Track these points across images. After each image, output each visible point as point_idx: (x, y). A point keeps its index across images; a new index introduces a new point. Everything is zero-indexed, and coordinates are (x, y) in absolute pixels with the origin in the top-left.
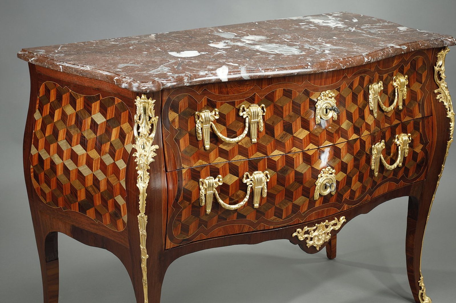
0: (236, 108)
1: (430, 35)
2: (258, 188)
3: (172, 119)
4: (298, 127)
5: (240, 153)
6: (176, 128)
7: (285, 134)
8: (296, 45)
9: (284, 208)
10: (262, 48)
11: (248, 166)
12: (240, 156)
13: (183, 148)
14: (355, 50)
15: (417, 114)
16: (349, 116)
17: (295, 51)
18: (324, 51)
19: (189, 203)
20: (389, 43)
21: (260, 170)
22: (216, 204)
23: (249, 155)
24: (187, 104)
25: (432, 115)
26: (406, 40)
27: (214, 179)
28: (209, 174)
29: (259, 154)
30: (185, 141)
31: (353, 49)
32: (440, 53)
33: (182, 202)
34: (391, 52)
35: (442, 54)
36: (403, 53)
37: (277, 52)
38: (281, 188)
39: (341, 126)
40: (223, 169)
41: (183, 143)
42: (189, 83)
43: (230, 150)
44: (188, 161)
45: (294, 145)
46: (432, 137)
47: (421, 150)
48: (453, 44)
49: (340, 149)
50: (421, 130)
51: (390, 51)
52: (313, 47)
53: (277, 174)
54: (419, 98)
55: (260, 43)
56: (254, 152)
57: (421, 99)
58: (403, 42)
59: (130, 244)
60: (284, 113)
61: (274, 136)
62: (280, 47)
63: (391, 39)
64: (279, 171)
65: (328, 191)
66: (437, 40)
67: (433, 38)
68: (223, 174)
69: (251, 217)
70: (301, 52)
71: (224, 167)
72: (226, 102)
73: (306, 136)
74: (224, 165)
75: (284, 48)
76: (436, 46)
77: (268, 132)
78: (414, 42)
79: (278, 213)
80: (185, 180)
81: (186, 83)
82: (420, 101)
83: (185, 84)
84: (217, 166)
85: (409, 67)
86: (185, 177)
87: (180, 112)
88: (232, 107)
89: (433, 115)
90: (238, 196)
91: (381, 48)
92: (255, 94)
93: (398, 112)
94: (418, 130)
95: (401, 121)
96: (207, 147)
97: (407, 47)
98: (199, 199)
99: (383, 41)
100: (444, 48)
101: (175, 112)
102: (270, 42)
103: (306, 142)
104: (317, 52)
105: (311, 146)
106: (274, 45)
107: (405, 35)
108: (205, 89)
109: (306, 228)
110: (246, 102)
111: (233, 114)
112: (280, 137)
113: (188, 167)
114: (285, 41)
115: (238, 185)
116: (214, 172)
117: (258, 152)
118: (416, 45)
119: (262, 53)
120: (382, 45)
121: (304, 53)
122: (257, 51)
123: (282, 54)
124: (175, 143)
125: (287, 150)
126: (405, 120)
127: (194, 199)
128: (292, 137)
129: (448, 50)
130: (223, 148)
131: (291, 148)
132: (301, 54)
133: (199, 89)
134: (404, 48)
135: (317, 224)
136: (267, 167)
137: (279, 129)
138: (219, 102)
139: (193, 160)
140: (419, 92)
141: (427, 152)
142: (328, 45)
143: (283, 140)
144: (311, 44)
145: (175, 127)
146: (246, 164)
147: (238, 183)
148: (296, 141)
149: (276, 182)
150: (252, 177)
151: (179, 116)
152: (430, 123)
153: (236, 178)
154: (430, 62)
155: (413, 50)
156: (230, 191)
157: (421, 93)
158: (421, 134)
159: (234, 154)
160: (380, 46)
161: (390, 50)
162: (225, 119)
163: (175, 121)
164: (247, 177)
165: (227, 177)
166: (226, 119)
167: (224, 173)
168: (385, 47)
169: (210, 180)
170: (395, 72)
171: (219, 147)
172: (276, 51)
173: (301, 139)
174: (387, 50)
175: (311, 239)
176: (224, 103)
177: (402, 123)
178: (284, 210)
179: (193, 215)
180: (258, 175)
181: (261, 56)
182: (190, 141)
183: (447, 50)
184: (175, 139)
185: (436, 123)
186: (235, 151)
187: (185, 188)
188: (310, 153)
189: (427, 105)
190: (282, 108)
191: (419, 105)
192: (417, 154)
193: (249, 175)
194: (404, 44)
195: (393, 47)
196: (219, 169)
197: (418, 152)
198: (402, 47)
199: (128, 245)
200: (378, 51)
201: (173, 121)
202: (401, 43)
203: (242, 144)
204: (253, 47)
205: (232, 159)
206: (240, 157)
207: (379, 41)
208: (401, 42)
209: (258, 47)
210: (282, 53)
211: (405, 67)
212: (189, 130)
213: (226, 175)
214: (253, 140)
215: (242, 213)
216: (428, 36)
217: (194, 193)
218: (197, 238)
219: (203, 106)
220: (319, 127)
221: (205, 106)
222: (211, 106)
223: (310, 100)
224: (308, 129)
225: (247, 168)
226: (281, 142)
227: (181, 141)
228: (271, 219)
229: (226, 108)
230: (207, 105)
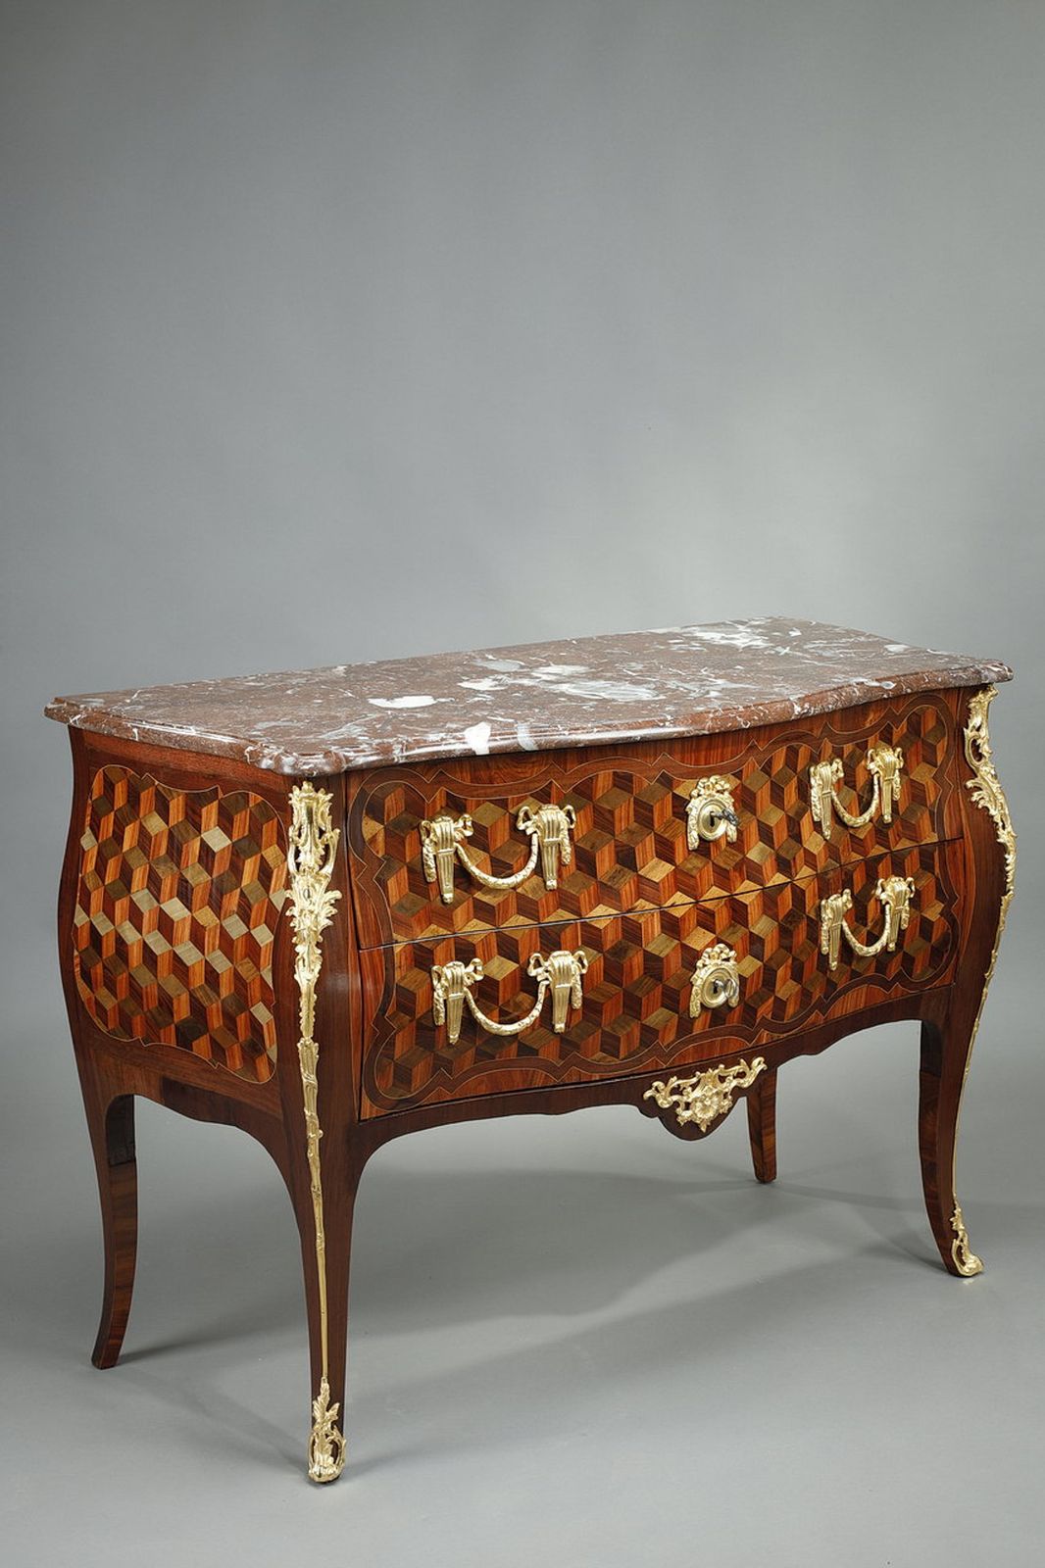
0: (510, 813)
1: (954, 660)
2: (561, 988)
3: (370, 836)
4: (649, 855)
5: (521, 911)
6: (380, 856)
7: (619, 871)
8: (649, 682)
9: (622, 1034)
10: (574, 688)
11: (539, 939)
12: (522, 917)
13: (394, 900)
14: (776, 690)
15: (927, 833)
16: (766, 835)
17: (644, 693)
18: (708, 692)
19: (409, 1018)
20: (856, 676)
21: (566, 950)
22: (469, 1023)
23: (541, 915)
24: (404, 804)
25: (963, 838)
26: (897, 671)
27: (466, 967)
28: (454, 956)
29: (562, 915)
30: (399, 884)
31: (772, 688)
32: (974, 700)
33: (394, 1017)
34: (858, 693)
35: (979, 702)
36: (885, 696)
37: (604, 695)
38: (613, 989)
39: (747, 856)
40: (483, 945)
41: (394, 888)
42: (404, 759)
43: (499, 904)
44: (404, 926)
45: (640, 895)
46: (966, 887)
47: (939, 916)
48: (1003, 679)
49: (746, 906)
51: (854, 692)
52: (686, 686)
53: (605, 958)
54: (929, 797)
55: (571, 679)
56: (551, 909)
57: (935, 801)
58: (889, 674)
59: (284, 1109)
60: (617, 824)
61: (595, 875)
62: (613, 686)
63: (863, 667)
64: (608, 951)
65: (721, 999)
66: (965, 669)
67: (957, 666)
68: (484, 956)
69: (549, 1052)
70: (657, 696)
71: (486, 942)
72: (487, 801)
73: (667, 875)
74: (485, 937)
75: (623, 688)
76: (963, 683)
77: (582, 866)
78: (912, 674)
79: (610, 1045)
80: (400, 967)
81: (398, 757)
82: (932, 805)
83: (397, 760)
84: (470, 940)
85: (905, 730)
86: (400, 963)
87: (387, 821)
88: (501, 811)
89: (965, 837)
90: (518, 1006)
91: (834, 686)
92: (551, 782)
93: (880, 828)
94: (931, 870)
95: (889, 849)
96: (448, 896)
97: (894, 685)
98: (431, 1011)
99: (844, 673)
100: (984, 687)
101: (376, 820)
102: (594, 677)
103: (667, 889)
104: (692, 694)
105: (679, 898)
106: (601, 683)
107: (895, 661)
108: (442, 772)
109: (674, 1081)
110: (531, 799)
111: (504, 826)
112: (608, 876)
113: (406, 939)
114: (628, 675)
116: (465, 953)
117: (560, 910)
118: (918, 681)
119: (571, 698)
120: (839, 679)
121: (662, 697)
122: (562, 694)
123: (613, 700)
124: (377, 888)
125: (626, 905)
126: (899, 847)
127: (420, 1010)
128: (636, 879)
129: (994, 692)
130: (482, 900)
131: (633, 901)
132: (656, 698)
134: (888, 685)
135: (698, 1073)
136: (582, 941)
137: (607, 860)
138: (472, 800)
139: (417, 926)
140: (930, 784)
141: (954, 920)
142: (719, 681)
143: (614, 883)
144: (684, 681)
145: (378, 852)
146: (534, 935)
147: (518, 979)
148: (645, 887)
149: (601, 975)
150: (547, 964)
151: (385, 828)
152: (959, 855)
153: (512, 966)
154: (952, 720)
155: (909, 691)
156: (501, 995)
157: (935, 787)
158: (937, 879)
159: (506, 912)
160: (834, 682)
161: (855, 689)
162: (486, 837)
163: (376, 840)
164: (538, 964)
165: (494, 964)
166: (489, 836)
167: (486, 955)
168: (845, 684)
169: (455, 970)
170: (871, 740)
171: (473, 898)
172: (602, 694)
173: (656, 881)
174: (848, 690)
175: (688, 1106)
176: (484, 803)
177: (891, 852)
178: (622, 1039)
180: (562, 959)
181: (569, 703)
182: (409, 884)
183: (990, 693)
184: (378, 880)
185: (972, 854)
186: (508, 906)
187: (402, 984)
188: (678, 913)
189: (950, 814)
190: (612, 812)
191: (931, 813)
192: (931, 924)
193: (541, 960)
194: (889, 679)
195: (863, 683)
196: (475, 945)
197: (933, 919)
198: (884, 684)
199: (281, 1111)
200: (826, 691)
201: (373, 839)
202: (882, 676)
203: (524, 892)
204: (554, 687)
205: (503, 924)
206: (521, 920)
207: (835, 671)
208: (882, 674)
209: (565, 688)
210: (615, 697)
211: (895, 729)
212: (408, 860)
213: (491, 958)
214: (549, 883)
215: (526, 1043)
216: (947, 662)
217: (420, 997)
218: (431, 1098)
219: (439, 808)
220: (696, 857)
221: (442, 808)
222: (456, 808)
223: (676, 797)
224: (671, 861)
225: (536, 943)
226: (610, 887)
227: (391, 883)
228: (593, 1058)
229: (489, 814)
230: (447, 805)
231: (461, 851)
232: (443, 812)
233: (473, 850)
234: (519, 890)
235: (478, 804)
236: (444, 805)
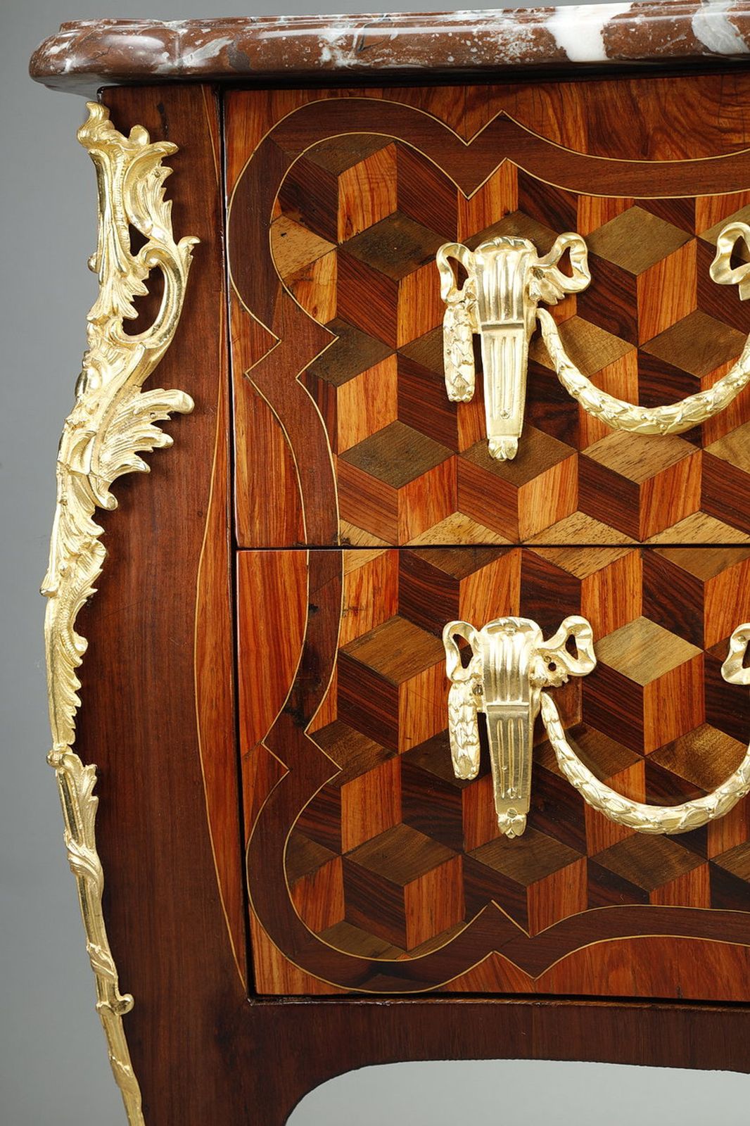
0: (699, 240)
3: (294, 268)
5: (712, 504)
6: (322, 319)
12: (713, 522)
13: (351, 436)
19: (380, 747)
24: (393, 195)
27: (546, 638)
28: (516, 601)
30: (369, 395)
33: (328, 735)
40: (604, 583)
41: (354, 407)
42: (352, 53)
43: (652, 480)
44: (381, 512)
68: (604, 615)
71: (612, 578)
72: (636, 203)
74: (613, 563)
80: (356, 610)
81: (331, 49)
83: (327, 55)
84: (568, 566)
86: (358, 598)
87: (346, 234)
88: (673, 231)
90: (699, 762)
96: (506, 443)
98: (442, 737)
101: (313, 230)
108: (502, 118)
111: (683, 274)
113: (376, 542)
115: (695, 690)
124: (304, 402)
127: (411, 735)
130: (606, 465)
133: (464, 112)
138: (590, 205)
139: (413, 511)
145: (315, 311)
147: (695, 679)
151: (342, 254)
153: (682, 651)
156: (648, 724)
159: (671, 504)
162: (632, 300)
163: (311, 280)
165: (631, 637)
166: (639, 298)
167: (611, 614)
169: (513, 641)
171: (580, 457)
176: (626, 208)
179: (421, 829)
182: (401, 401)
184: (309, 378)
186: (679, 487)
187: (358, 654)
196: (580, 581)
201: (304, 277)
203: (724, 456)
205: (659, 533)
206: (713, 529)
212: (402, 341)
213: (621, 620)
215: (739, 872)
217: (411, 697)
219: (497, 216)
221: (506, 214)
222: (544, 218)
227: (348, 396)
229: (638, 238)
230: (522, 208)
231: (550, 328)
232: (511, 227)
233: (595, 337)
234: (714, 449)
235: (610, 212)
236: (512, 206)
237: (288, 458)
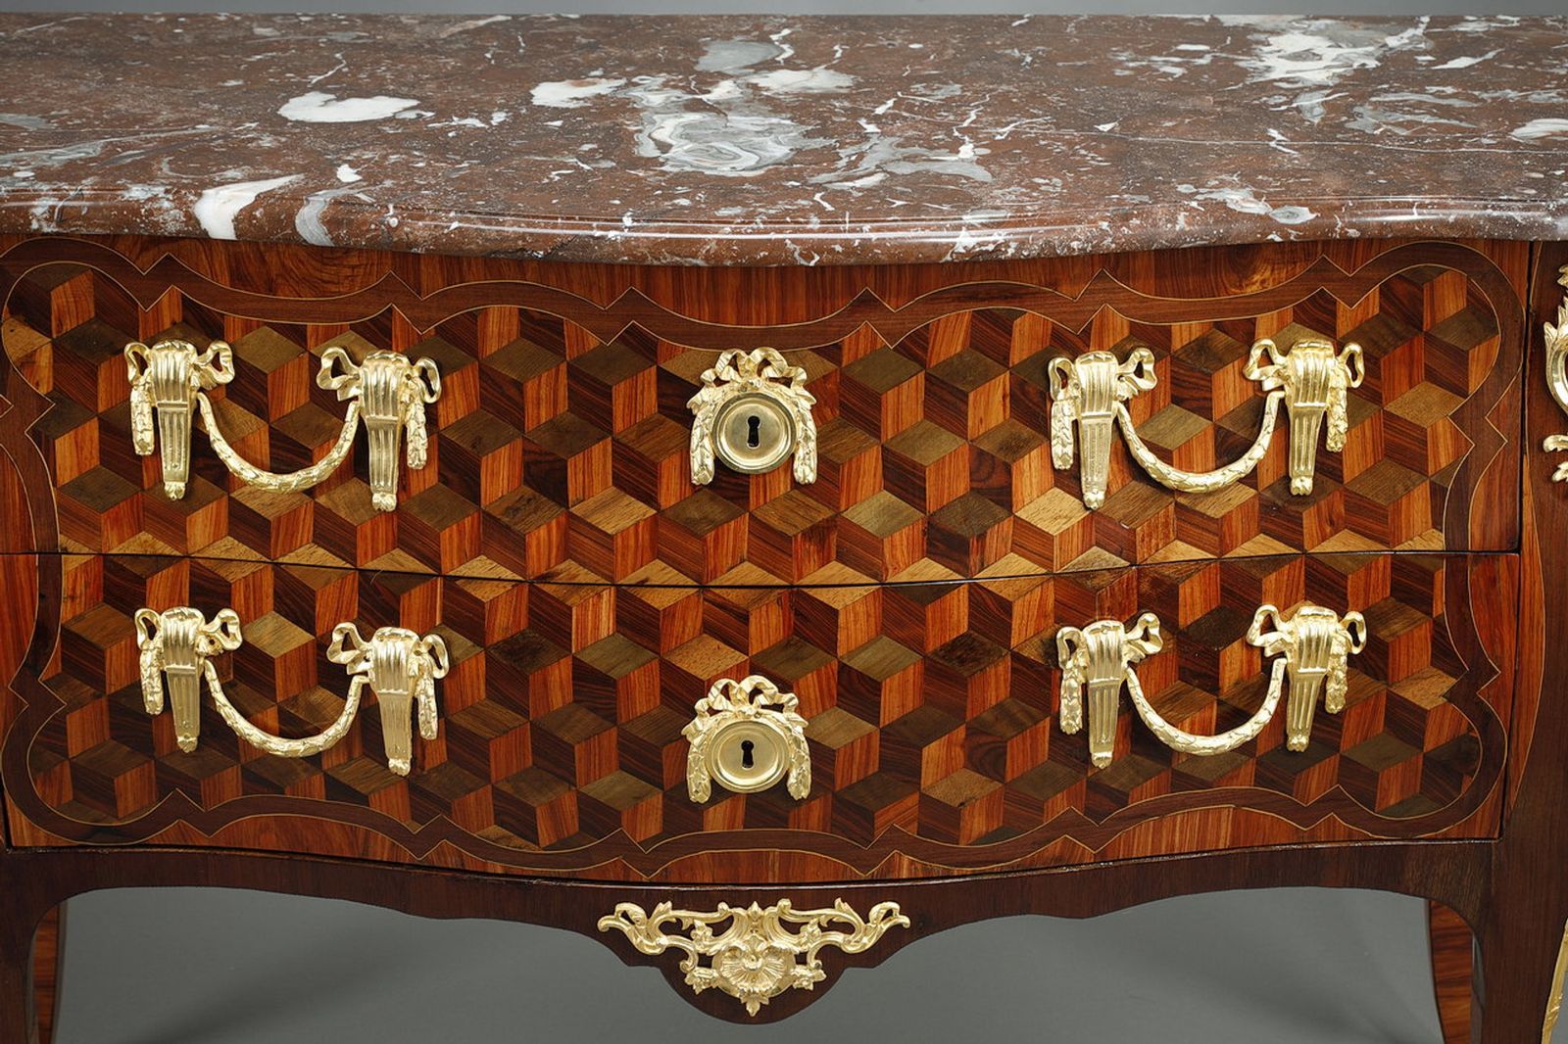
0: (310, 354)
2: (392, 698)
3: (21, 354)
4: (597, 481)
5: (320, 539)
6: (42, 391)
7: (530, 500)
9: (539, 803)
11: (356, 598)
12: (321, 551)
13: (66, 475)
15: (1418, 528)
16: (905, 479)
18: (864, 176)
19: (93, 690)
21: (409, 627)
22: (212, 724)
23: (360, 552)
24: (92, 306)
25: (1518, 550)
27: (207, 622)
28: (186, 595)
29: (402, 560)
30: (79, 447)
33: (55, 682)
34: (1182, 225)
38: (507, 716)
39: (848, 515)
40: (247, 586)
41: (67, 454)
42: (54, 224)
43: (279, 519)
44: (89, 529)
45: (567, 552)
46: (1519, 654)
47: (1442, 701)
49: (835, 612)
50: (1439, 608)
51: (1174, 220)
53: (489, 659)
54: (1436, 456)
56: (381, 547)
57: (1452, 466)
60: (530, 409)
61: (475, 496)
64: (496, 646)
65: (762, 777)
68: (248, 609)
69: (393, 806)
71: (252, 584)
72: (266, 323)
73: (637, 525)
74: (253, 573)
77: (450, 476)
79: (517, 817)
80: (73, 598)
81: (38, 220)
82: (1445, 473)
83: (35, 225)
84: (222, 573)
85: (1375, 310)
86: (74, 589)
87: (58, 332)
88: (292, 345)
89: (1526, 548)
90: (313, 709)
92: (390, 310)
93: (1280, 503)
94: (1425, 603)
95: (1300, 547)
96: (174, 487)
97: (1310, 217)
98: (135, 688)
101: (33, 328)
103: (632, 550)
104: (825, 175)
105: (658, 571)
108: (168, 258)
109: (665, 911)
110: (352, 336)
111: (299, 376)
112: (506, 505)
113: (86, 550)
115: (310, 664)
116: (208, 596)
117: (397, 552)
120: (1196, 187)
124: (31, 449)
125: (536, 565)
126: (1328, 546)
127: (114, 683)
128: (563, 519)
130: (248, 505)
131: (553, 561)
133: (141, 251)
134: (1294, 215)
135: (723, 906)
136: (443, 617)
137: (504, 473)
138: (233, 321)
139: (112, 529)
140: (1440, 429)
141: (1488, 715)
143: (516, 520)
145: (37, 385)
146: (348, 589)
147: (311, 657)
148: (582, 538)
149: (483, 687)
150: (365, 645)
151: (55, 345)
152: (1503, 585)
153: (300, 637)
154: (1516, 304)
155: (1352, 232)
156: (279, 682)
157: (1456, 437)
158: (1438, 624)
159: (292, 536)
161: (1184, 214)
162: (265, 391)
163: (34, 363)
164: (347, 644)
165: (266, 625)
166: (269, 390)
167: (252, 607)
169: (184, 623)
170: (1265, 320)
171: (230, 499)
173: (609, 532)
175: (705, 961)
176: (258, 327)
177: (1305, 553)
178: (538, 812)
179: (124, 743)
180: (394, 644)
182: (101, 451)
184: (34, 432)
185: (1539, 589)
186: (298, 525)
187: (74, 629)
188: (660, 600)
189: (1488, 497)
190: (519, 387)
191: (1437, 492)
192: (1421, 714)
193: (357, 637)
195: (1223, 203)
196: (230, 585)
197: (1426, 705)
198: (1282, 211)
201: (29, 361)
203: (329, 505)
205: (285, 555)
206: (321, 556)
211: (1342, 305)
212: (101, 408)
213: (259, 613)
214: (377, 498)
215: (344, 780)
217: (114, 658)
218: (168, 832)
219: (167, 325)
220: (712, 499)
221: (174, 323)
222: (200, 328)
223: (664, 377)
224: (650, 499)
225: (350, 604)
226: (508, 527)
227: (63, 446)
228: (480, 833)
229: (268, 348)
230: (185, 320)
231: (206, 407)
232: (178, 333)
233: (238, 413)
234: (322, 500)
235: (248, 328)
236: (178, 319)
237: (21, 489)
